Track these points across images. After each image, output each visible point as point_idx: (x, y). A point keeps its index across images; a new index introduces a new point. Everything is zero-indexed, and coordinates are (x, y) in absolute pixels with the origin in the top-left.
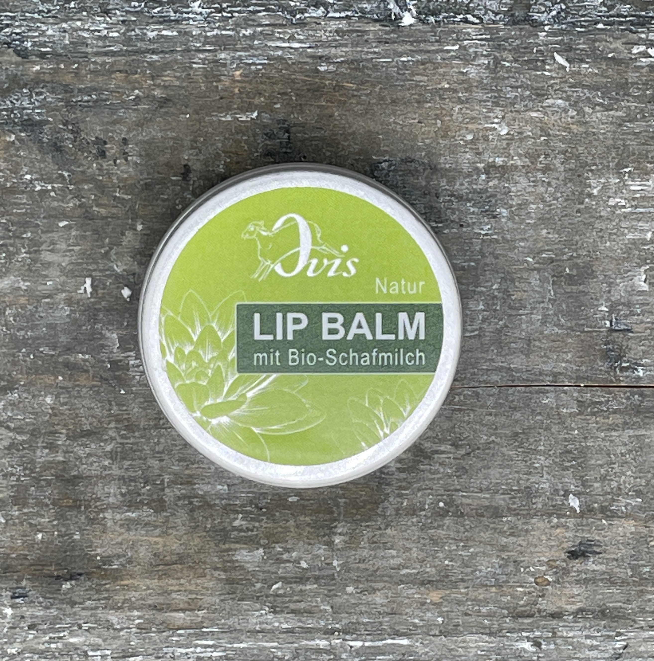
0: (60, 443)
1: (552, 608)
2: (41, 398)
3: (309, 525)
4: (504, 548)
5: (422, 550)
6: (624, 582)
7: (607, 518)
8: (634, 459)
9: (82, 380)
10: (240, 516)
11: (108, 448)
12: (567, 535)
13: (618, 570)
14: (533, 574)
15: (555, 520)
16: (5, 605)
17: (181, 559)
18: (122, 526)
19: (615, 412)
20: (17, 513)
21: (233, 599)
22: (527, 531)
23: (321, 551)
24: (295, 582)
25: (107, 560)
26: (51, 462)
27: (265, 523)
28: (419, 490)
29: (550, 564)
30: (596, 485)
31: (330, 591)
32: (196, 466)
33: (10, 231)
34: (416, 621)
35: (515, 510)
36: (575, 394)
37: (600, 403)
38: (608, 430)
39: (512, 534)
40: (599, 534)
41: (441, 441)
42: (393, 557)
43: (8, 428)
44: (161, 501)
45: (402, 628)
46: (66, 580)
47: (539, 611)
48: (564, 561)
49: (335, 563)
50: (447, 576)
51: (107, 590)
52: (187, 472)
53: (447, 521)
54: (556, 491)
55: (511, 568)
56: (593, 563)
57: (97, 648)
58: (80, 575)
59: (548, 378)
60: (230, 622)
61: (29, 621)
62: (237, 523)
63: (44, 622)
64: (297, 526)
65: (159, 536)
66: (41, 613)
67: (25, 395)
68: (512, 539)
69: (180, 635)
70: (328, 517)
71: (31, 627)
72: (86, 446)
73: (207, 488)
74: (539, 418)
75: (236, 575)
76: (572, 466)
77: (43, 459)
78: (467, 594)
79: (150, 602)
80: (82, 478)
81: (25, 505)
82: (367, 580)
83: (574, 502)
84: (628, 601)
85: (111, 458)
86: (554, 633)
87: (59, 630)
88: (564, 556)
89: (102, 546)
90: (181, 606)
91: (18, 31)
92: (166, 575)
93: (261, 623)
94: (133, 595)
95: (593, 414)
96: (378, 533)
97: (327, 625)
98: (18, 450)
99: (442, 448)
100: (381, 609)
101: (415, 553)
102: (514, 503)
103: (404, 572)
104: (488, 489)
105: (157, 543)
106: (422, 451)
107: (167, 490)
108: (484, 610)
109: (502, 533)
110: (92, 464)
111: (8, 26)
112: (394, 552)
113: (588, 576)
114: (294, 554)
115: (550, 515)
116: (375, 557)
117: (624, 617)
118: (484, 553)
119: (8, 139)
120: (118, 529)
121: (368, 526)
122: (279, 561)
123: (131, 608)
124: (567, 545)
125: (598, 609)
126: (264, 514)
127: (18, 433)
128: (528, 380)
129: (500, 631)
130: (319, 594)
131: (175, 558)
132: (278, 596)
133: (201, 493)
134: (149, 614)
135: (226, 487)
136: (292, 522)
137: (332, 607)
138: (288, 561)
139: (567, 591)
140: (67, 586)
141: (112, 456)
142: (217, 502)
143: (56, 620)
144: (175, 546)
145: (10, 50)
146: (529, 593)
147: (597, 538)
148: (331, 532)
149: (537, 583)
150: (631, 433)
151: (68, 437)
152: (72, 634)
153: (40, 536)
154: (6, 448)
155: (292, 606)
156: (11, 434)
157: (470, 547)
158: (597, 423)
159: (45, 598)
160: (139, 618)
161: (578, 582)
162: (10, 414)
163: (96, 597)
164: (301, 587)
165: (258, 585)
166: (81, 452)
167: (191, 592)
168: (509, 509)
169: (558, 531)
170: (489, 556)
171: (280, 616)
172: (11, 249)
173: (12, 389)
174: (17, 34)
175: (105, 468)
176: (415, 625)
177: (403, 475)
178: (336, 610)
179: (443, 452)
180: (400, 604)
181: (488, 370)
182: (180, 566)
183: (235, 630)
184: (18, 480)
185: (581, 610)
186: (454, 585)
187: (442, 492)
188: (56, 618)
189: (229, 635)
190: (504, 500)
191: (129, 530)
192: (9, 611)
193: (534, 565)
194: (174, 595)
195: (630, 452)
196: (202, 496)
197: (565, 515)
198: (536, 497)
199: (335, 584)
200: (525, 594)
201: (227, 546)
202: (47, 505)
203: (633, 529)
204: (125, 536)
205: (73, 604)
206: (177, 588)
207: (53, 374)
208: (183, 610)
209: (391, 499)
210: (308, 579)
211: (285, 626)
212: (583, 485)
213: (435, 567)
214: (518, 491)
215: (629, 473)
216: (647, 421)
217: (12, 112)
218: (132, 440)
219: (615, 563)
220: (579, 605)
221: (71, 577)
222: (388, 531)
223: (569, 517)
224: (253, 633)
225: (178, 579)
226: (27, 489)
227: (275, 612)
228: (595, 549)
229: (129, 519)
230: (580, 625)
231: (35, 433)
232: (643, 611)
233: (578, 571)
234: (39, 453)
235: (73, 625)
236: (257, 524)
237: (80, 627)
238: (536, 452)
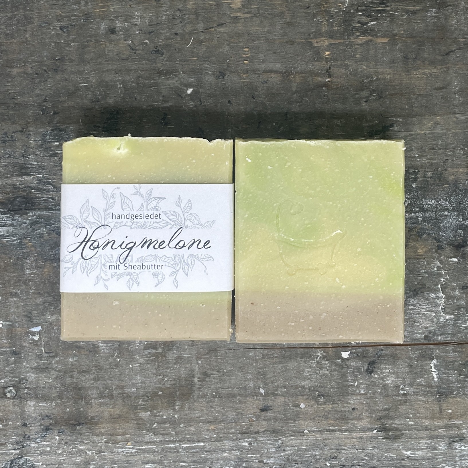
0: (75, 375)
1: (256, 430)
2: (67, 359)
3: (166, 402)
4: (237, 409)
5: (207, 410)
6: (281, 420)
7: (274, 396)
8: (283, 374)
9: (83, 352)
10: (141, 400)
11: (92, 377)
12: (260, 403)
13: (278, 415)
14: (248, 418)
15: (256, 398)
16: (56, 436)
17: (120, 417)
18: (98, 405)
19: (276, 357)
20: (59, 402)
21: (139, 430)
22: (245, 402)
23: (171, 412)
24: (162, 424)
25: (93, 418)
26: (72, 382)
27: (150, 402)
28: (206, 388)
29: (254, 414)
30: (270, 384)
31: (174, 426)
32: (124, 382)
33: (55, 298)
34: (206, 436)
35: (241, 394)
36: (261, 352)
37: (270, 354)
38: (273, 364)
39: (240, 404)
40: (271, 402)
41: (213, 370)
42: (197, 413)
43: (56, 370)
44: (112, 395)
45: (201, 440)
46: (78, 425)
47: (251, 431)
48: (259, 412)
49: (176, 416)
50: (217, 420)
51: (93, 429)
52: (122, 384)
53: (216, 399)
54: (256, 387)
55: (240, 416)
56: (270, 413)
57: (89, 450)
58: (83, 423)
59: (251, 346)
60: (138, 439)
61: (65, 441)
62: (140, 403)
63: (70, 441)
64: (162, 403)
65: (112, 408)
66: (69, 438)
67: (62, 358)
68: (240, 405)
69: (120, 444)
70: (173, 399)
71: (66, 443)
72: (84, 376)
73: (129, 390)
74: (248, 360)
75: (140, 422)
76: (261, 378)
77: (69, 381)
78: (224, 426)
79: (109, 433)
80: (83, 388)
81: (62, 398)
82: (188, 422)
83: (262, 391)
84: (282, 427)
85: (94, 380)
86: (256, 439)
87: (76, 444)
88: (259, 411)
89: (91, 413)
90: (120, 434)
91: (57, 226)
92: (114, 422)
93: (150, 439)
94: (103, 430)
95: (268, 358)
96: (191, 404)
97: (174, 439)
98: (59, 378)
99: (214, 373)
100: (193, 432)
101: (205, 412)
102: (240, 392)
103: (201, 418)
104: (231, 387)
105: (111, 411)
106: (206, 374)
107: (114, 391)
108: (231, 431)
109: (236, 403)
110: (86, 383)
111: (53, 224)
112: (197, 412)
113: (268, 418)
114: (161, 413)
115: (254, 396)
116: (191, 413)
117: (281, 433)
118: (230, 410)
119: (54, 265)
120: (96, 406)
121: (188, 402)
122: (156, 416)
123: (102, 435)
124: (260, 407)
125: (272, 430)
126: (150, 399)
127: (59, 372)
128: (244, 347)
129: (237, 439)
130: (171, 428)
131: (117, 416)
132: (155, 429)
133: (127, 392)
134: (109, 437)
135: (136, 390)
136: (160, 402)
137: (175, 432)
138: (159, 416)
139: (260, 424)
140: (78, 428)
141: (94, 379)
142: (133, 395)
143: (75, 440)
144: (118, 412)
145: (54, 233)
146: (247, 425)
147: (271, 404)
148: (175, 405)
149: (249, 421)
150: (282, 365)
151: (78, 373)
152: (81, 445)
153: (68, 410)
154: (55, 378)
155: (161, 432)
156: (57, 373)
157: (225, 408)
158: (269, 362)
159: (70, 432)
160: (105, 438)
161: (265, 420)
162: (56, 365)
163: (89, 431)
164: (163, 426)
165: (148, 425)
166: (83, 378)
167: (124, 428)
168: (239, 394)
169: (257, 401)
170: (232, 412)
171: (157, 437)
172: (56, 305)
173: (57, 356)
174: (57, 227)
175: (91, 384)
176: (205, 438)
177: (200, 383)
178: (177, 433)
179: (214, 374)
180: (200, 430)
181: (229, 344)
182: (120, 419)
183: (140, 442)
184: (60, 389)
185: (265, 430)
186: (219, 423)
187: (214, 389)
188: (75, 439)
189: (138, 444)
190: (237, 391)
191: (101, 406)
192: (57, 438)
193: (248, 414)
194: (118, 430)
195: (282, 372)
196: (127, 393)
197: (258, 396)
198: (248, 389)
199: (176, 424)
200: (245, 425)
201: (137, 411)
202: (70, 398)
203: (284, 400)
204: (99, 409)
205: (81, 434)
206: (118, 427)
207: (72, 350)
208: (121, 435)
209: (196, 392)
210: (166, 422)
211: (158, 440)
212: (265, 384)
213: (212, 416)
214: (242, 387)
215: (281, 380)
216: (288, 360)
217: (55, 255)
218: (101, 373)
219: (278, 413)
220: (265, 429)
221: (80, 424)
222: (195, 404)
223: (261, 396)
224: (147, 443)
225: (119, 424)
226: (63, 392)
227: (154, 435)
228: (270, 408)
229: (101, 403)
230: (266, 436)
231: (65, 372)
232: (288, 430)
233: (264, 416)
234: (67, 379)
235: (81, 442)
236: (147, 403)
237: (84, 443)
238: (247, 373)
